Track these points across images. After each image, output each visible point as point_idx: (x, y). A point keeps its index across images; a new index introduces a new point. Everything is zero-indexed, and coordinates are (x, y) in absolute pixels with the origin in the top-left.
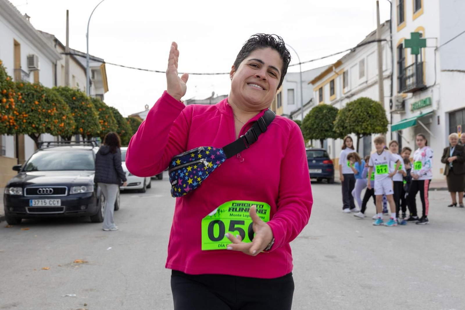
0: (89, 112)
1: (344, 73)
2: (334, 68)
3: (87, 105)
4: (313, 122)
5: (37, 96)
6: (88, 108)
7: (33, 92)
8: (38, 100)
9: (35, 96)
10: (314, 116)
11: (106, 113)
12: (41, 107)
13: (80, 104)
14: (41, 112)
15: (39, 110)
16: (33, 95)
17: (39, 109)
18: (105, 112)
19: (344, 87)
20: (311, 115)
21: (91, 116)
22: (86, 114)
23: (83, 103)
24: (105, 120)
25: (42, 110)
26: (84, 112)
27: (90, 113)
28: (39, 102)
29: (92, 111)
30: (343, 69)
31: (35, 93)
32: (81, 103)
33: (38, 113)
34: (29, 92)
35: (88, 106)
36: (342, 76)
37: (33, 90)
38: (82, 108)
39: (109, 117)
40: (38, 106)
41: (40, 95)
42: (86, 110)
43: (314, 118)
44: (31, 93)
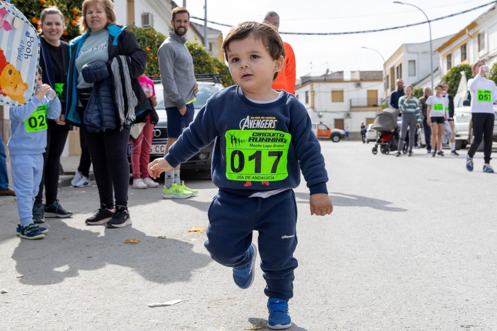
0: (208, 67)
1: (479, 35)
2: (467, 31)
3: (206, 59)
4: (452, 84)
5: (148, 42)
6: (206, 63)
7: (144, 36)
8: (150, 46)
9: (146, 42)
10: (454, 77)
11: (226, 74)
12: (153, 54)
13: (198, 59)
14: (153, 60)
15: (151, 58)
16: (144, 41)
17: (151, 56)
18: (224, 73)
19: (479, 51)
20: (450, 76)
21: (210, 72)
22: (204, 69)
23: (201, 58)
24: (224, 80)
25: (154, 58)
26: (202, 67)
27: (209, 69)
28: (151, 48)
29: (211, 66)
30: (478, 31)
31: (147, 39)
32: (199, 57)
33: (150, 61)
34: (139, 38)
35: (207, 61)
36: (476, 39)
37: (144, 35)
38: (200, 63)
39: (228, 78)
40: (150, 52)
41: (152, 40)
42: (204, 65)
43: (453, 79)
44: (141, 38)
